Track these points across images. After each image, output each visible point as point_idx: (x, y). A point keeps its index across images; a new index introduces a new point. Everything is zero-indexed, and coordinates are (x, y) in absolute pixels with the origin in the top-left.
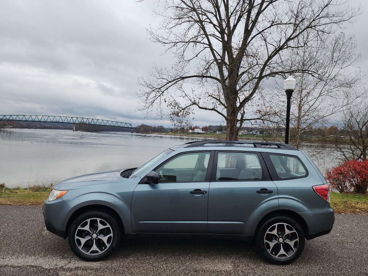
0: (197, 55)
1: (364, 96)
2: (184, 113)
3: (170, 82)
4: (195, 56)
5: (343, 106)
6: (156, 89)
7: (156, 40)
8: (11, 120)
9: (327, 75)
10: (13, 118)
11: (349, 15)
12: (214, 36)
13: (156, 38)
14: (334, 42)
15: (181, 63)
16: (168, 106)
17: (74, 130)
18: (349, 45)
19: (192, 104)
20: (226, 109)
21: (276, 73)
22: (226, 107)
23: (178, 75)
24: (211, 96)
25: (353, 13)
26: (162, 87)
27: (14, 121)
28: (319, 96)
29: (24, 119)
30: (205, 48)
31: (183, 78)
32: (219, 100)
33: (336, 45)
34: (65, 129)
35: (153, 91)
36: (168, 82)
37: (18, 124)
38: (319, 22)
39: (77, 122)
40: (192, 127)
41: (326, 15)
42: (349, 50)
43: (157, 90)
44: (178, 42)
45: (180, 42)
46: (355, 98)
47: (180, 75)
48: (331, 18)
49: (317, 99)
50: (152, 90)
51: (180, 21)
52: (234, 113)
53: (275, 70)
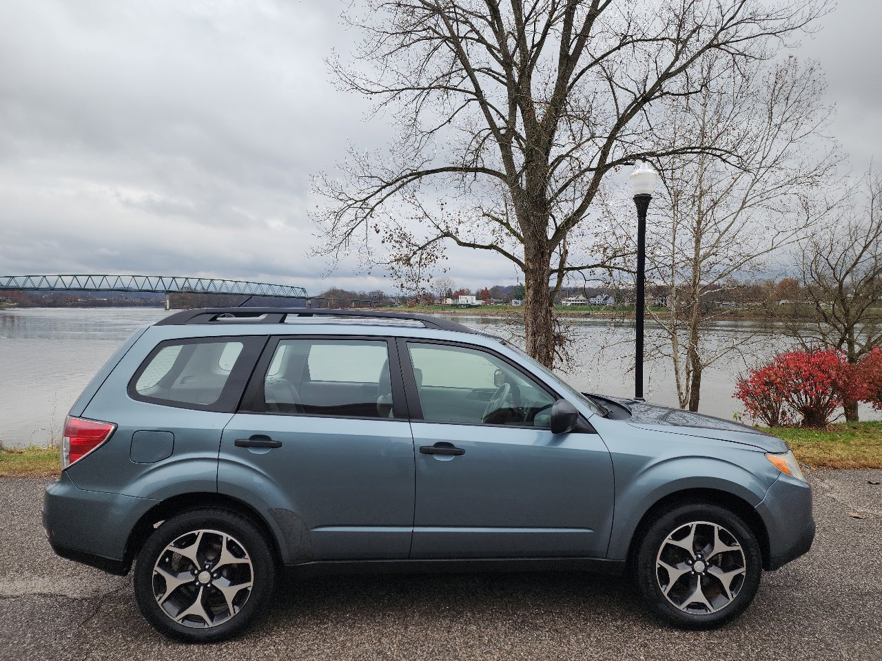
0: (451, 119)
1: (844, 203)
2: (424, 256)
3: (389, 184)
4: (445, 121)
5: (796, 230)
6: (356, 202)
7: (349, 87)
8: (13, 289)
9: (759, 157)
10: (16, 282)
11: (804, 15)
12: (489, 71)
13: (348, 81)
14: (773, 79)
15: (412, 139)
16: (383, 242)
17: (168, 307)
18: (808, 85)
19: (442, 237)
20: (522, 246)
21: (638, 156)
22: (522, 241)
23: (406, 167)
24: (488, 215)
25: (813, 9)
26: (369, 197)
27: (22, 289)
28: (742, 208)
29: (44, 285)
30: (469, 100)
31: (419, 175)
32: (507, 225)
33: (779, 86)
34: (146, 305)
35: (349, 206)
36: (384, 184)
37: (30, 297)
38: (736, 33)
39: (174, 288)
40: (453, 292)
41: (750, 17)
42: (807, 96)
43: (359, 204)
44: (403, 90)
45: (406, 89)
46: (825, 209)
47: (412, 168)
48: (763, 24)
49: (737, 215)
50: (346, 205)
51: (407, 38)
52: (543, 254)
53: (634, 150)
